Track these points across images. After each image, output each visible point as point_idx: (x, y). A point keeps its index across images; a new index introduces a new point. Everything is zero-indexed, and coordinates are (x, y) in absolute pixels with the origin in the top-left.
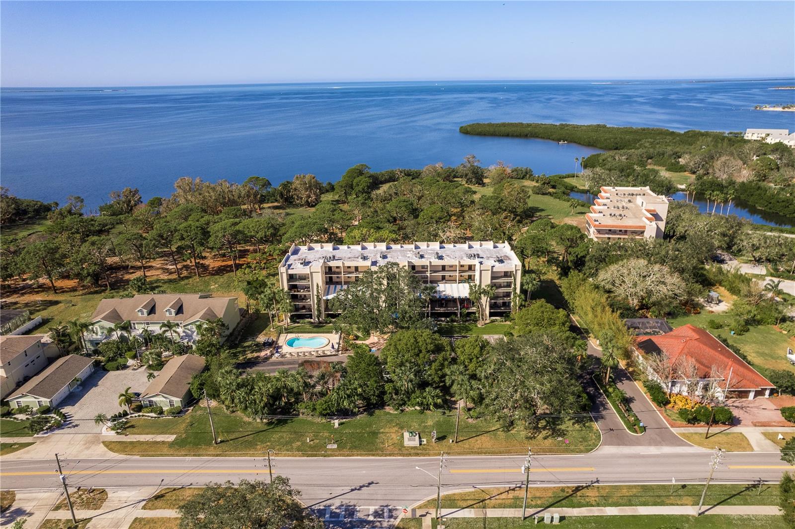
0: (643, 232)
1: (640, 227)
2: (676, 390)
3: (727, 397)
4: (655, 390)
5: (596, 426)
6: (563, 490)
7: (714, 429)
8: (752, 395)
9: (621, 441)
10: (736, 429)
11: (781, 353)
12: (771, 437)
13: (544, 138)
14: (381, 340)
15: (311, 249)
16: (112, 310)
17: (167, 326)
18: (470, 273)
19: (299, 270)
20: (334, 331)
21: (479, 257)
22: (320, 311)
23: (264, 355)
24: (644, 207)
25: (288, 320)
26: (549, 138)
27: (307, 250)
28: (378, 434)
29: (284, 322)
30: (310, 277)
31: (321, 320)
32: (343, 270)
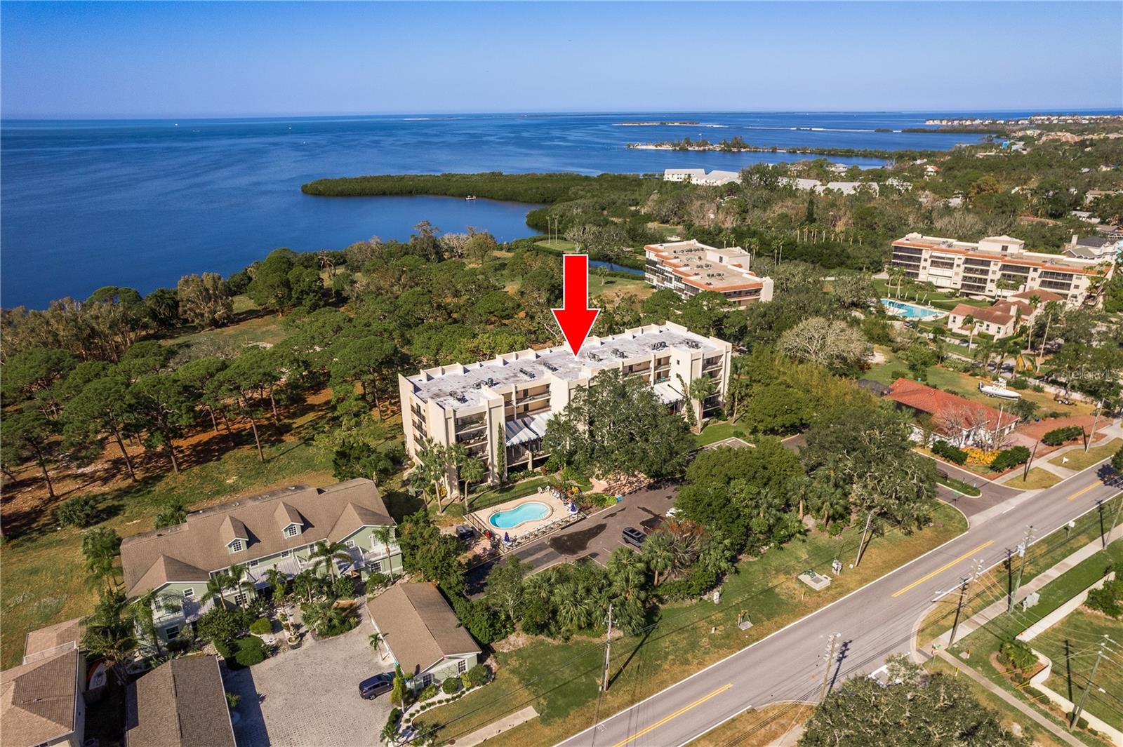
0: (757, 291)
1: (756, 284)
10: (1031, 466)
11: (972, 388)
12: (1056, 463)
13: (437, 194)
14: (612, 482)
15: (429, 378)
16: (162, 558)
17: (327, 551)
18: (662, 369)
19: (464, 411)
20: (540, 489)
21: (665, 346)
22: (503, 465)
23: (481, 552)
24: (724, 262)
25: (456, 492)
26: (446, 194)
27: (425, 381)
28: (771, 589)
29: (449, 497)
30: (487, 417)
31: (505, 479)
32: (514, 397)
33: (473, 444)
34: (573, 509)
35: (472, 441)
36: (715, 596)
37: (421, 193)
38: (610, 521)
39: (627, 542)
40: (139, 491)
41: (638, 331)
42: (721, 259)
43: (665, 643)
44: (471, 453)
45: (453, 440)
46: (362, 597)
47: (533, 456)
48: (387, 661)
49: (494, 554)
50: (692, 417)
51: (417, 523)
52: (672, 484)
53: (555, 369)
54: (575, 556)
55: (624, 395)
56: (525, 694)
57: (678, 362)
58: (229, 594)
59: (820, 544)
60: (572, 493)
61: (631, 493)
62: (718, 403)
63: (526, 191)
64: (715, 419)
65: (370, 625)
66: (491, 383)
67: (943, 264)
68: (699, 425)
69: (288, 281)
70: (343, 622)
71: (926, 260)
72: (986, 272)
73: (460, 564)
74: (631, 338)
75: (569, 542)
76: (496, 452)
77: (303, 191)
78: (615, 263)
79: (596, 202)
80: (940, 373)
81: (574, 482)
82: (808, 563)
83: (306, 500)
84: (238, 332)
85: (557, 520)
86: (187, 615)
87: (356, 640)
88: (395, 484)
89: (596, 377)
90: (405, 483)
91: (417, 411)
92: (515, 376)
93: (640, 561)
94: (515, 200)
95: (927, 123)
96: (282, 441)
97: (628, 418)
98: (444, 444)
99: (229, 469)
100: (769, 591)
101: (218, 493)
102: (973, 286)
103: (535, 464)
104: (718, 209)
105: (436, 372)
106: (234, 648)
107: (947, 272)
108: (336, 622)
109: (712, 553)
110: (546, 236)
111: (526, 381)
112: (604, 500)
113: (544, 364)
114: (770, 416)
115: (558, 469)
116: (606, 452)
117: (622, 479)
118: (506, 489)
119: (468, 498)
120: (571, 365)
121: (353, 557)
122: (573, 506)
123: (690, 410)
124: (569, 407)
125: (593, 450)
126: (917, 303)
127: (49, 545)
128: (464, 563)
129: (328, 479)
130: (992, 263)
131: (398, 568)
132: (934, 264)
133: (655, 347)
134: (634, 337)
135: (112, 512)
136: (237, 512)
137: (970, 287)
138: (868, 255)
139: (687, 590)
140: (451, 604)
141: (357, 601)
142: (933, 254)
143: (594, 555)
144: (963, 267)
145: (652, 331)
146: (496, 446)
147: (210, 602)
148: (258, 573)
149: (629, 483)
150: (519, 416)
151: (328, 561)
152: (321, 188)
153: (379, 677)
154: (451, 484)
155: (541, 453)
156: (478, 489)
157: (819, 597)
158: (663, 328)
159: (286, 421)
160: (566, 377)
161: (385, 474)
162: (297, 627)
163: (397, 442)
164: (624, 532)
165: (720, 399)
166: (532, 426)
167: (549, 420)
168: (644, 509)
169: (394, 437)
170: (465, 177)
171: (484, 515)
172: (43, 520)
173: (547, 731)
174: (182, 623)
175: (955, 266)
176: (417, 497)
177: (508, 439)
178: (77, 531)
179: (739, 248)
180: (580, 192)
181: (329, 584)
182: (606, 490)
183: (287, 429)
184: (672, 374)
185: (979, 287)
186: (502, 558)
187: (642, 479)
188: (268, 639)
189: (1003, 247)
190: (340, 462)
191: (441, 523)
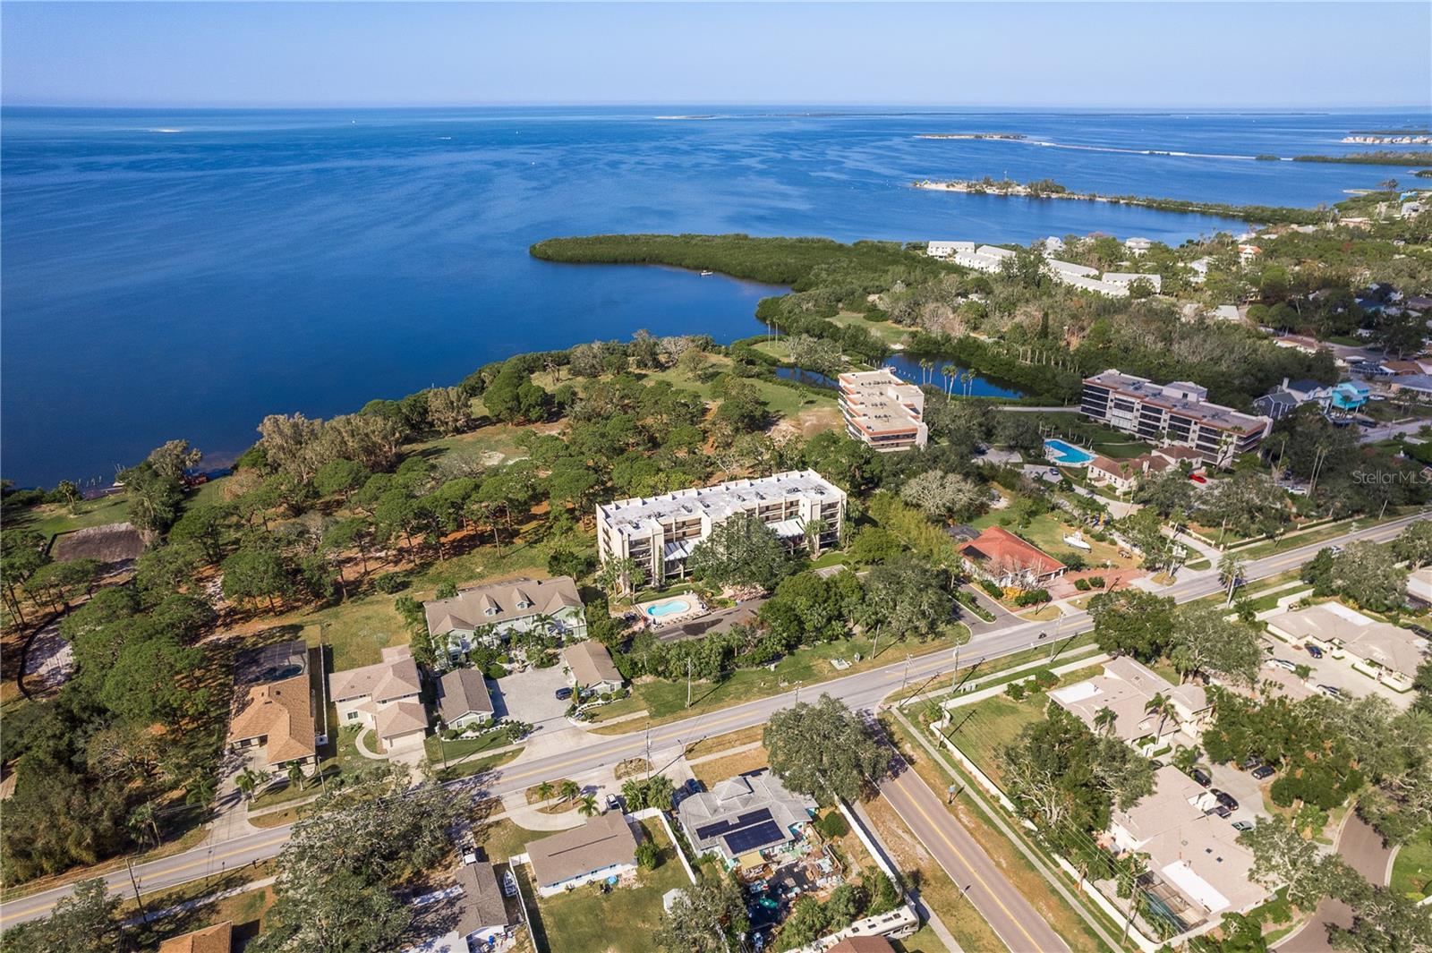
0: (914, 436)
1: (913, 430)
2: (1003, 584)
3: (1039, 581)
4: (989, 587)
5: (961, 623)
6: (966, 670)
7: (1041, 606)
8: (1053, 576)
9: (984, 629)
10: (1051, 604)
11: (1059, 538)
12: (1072, 603)
13: (671, 264)
14: (738, 591)
15: (618, 508)
16: (448, 617)
17: (543, 620)
18: (793, 509)
19: (636, 535)
20: (685, 592)
21: (799, 491)
22: (662, 574)
23: (638, 629)
24: (900, 401)
25: (628, 590)
26: (681, 265)
27: (614, 510)
28: (810, 667)
29: (623, 593)
30: (652, 540)
31: (663, 583)
32: (674, 527)
33: (642, 558)
34: (704, 608)
35: (641, 556)
36: (772, 667)
38: (727, 617)
40: (419, 572)
43: (732, 689)
44: (639, 564)
45: (627, 555)
46: (561, 649)
47: (684, 569)
48: (571, 684)
49: (646, 631)
50: (812, 547)
51: (596, 607)
53: (709, 506)
54: (695, 637)
56: (643, 704)
57: (805, 505)
58: (485, 639)
60: (707, 597)
61: (748, 600)
62: (835, 538)
64: (831, 550)
65: (564, 663)
66: (659, 515)
67: (1125, 407)
68: (818, 554)
70: (549, 661)
71: (1111, 401)
73: (622, 635)
74: (775, 482)
75: (694, 628)
76: (657, 565)
77: (531, 252)
81: (710, 589)
82: (842, 654)
83: (531, 588)
84: (475, 440)
85: (692, 614)
86: (463, 648)
87: (556, 671)
88: (589, 581)
90: (595, 581)
91: (606, 533)
92: (679, 510)
93: (724, 640)
96: (513, 543)
98: (622, 558)
99: (477, 559)
100: (808, 668)
101: (471, 578)
103: (686, 574)
105: (623, 503)
106: (488, 669)
107: (1129, 415)
108: (545, 660)
111: (685, 515)
112: (728, 603)
113: (701, 501)
115: (701, 579)
117: (745, 589)
118: (663, 590)
119: (635, 595)
121: (556, 625)
122: (704, 605)
123: (811, 542)
124: (711, 539)
127: (371, 603)
128: (625, 636)
129: (544, 573)
130: (1164, 412)
131: (584, 635)
132: (1118, 406)
133: (789, 492)
134: (777, 481)
135: (405, 585)
136: (490, 592)
137: (1145, 432)
139: (752, 661)
140: (611, 655)
141: (558, 651)
142: (1118, 397)
144: (1140, 412)
146: (657, 560)
147: (475, 642)
148: (502, 629)
149: (750, 593)
150: (677, 539)
151: (543, 625)
152: (550, 252)
153: (567, 689)
154: (625, 585)
155: (690, 567)
156: (644, 589)
157: (838, 673)
159: (516, 527)
160: (712, 514)
161: (581, 575)
162: (523, 662)
163: (594, 549)
165: (838, 534)
166: (686, 547)
167: (697, 545)
169: (593, 546)
171: (644, 607)
172: (364, 587)
173: (651, 722)
174: (461, 652)
175: (1134, 410)
176: (603, 590)
177: (667, 556)
178: (386, 596)
181: (542, 640)
182: (731, 596)
183: (516, 533)
184: (800, 513)
185: (1152, 433)
186: (651, 634)
187: (759, 591)
188: (506, 666)
189: (1185, 393)
190: (553, 563)
191: (614, 609)
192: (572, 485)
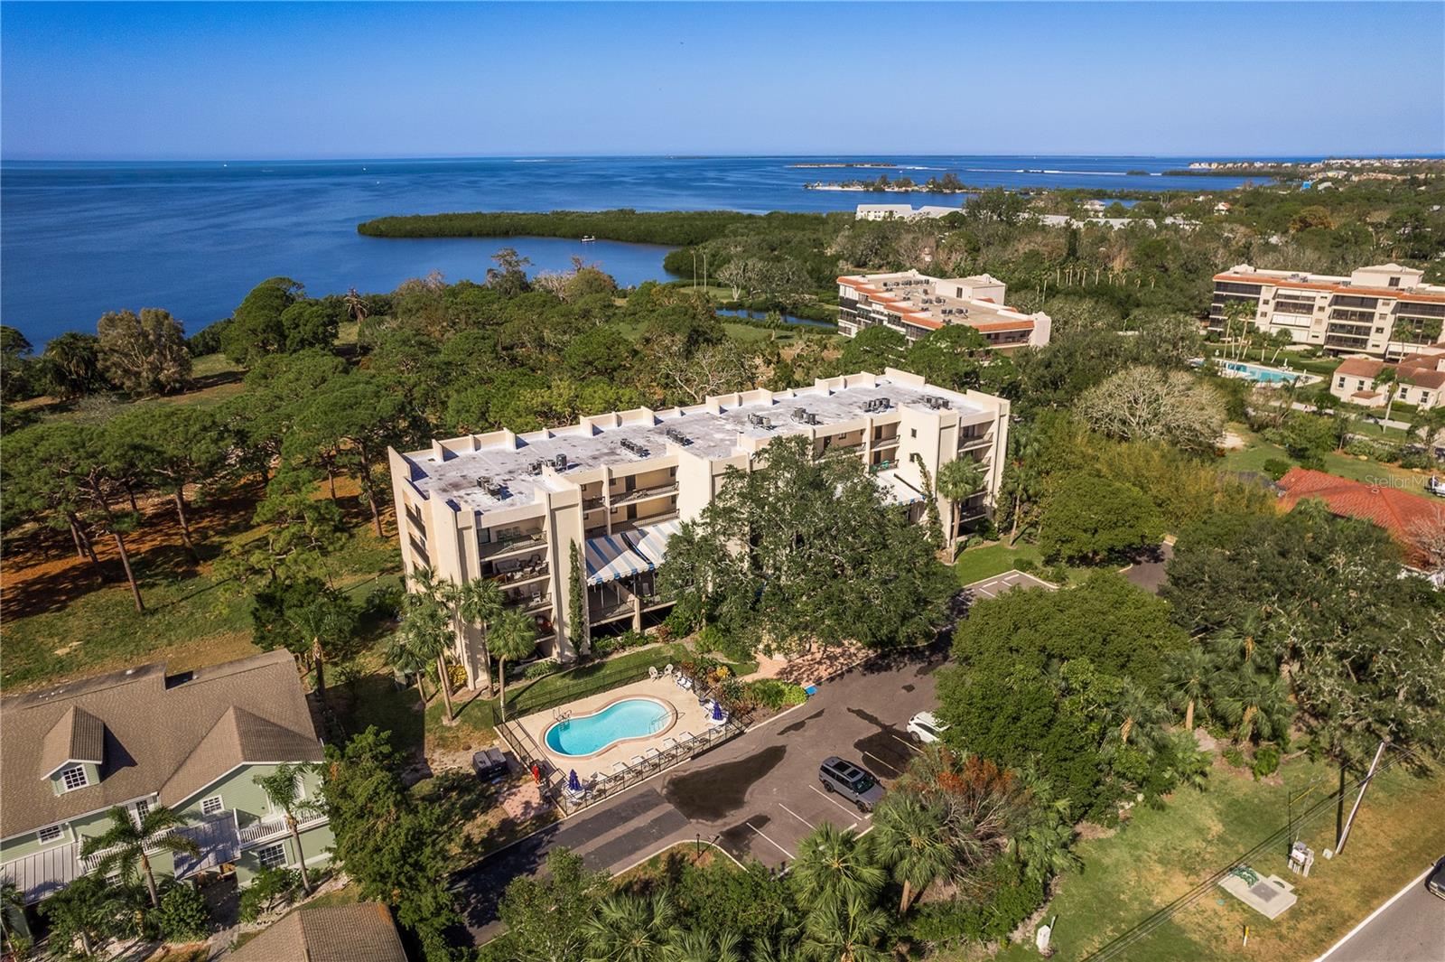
1: (1025, 324)
13: (543, 235)
14: (794, 656)
15: (448, 455)
17: (131, 834)
18: (883, 447)
19: (499, 514)
20: (653, 669)
21: (887, 406)
22: (582, 624)
23: (519, 811)
24: (965, 297)
25: (484, 678)
26: (555, 235)
27: (439, 460)
29: (471, 686)
30: (547, 527)
31: (585, 650)
32: (605, 491)
33: (521, 581)
34: (718, 715)
35: (518, 575)
37: (520, 234)
38: (793, 741)
39: (829, 789)
41: (838, 383)
42: (960, 292)
44: (514, 600)
45: (475, 573)
46: (228, 932)
47: (643, 605)
49: (545, 818)
50: (937, 534)
52: (912, 660)
53: (689, 442)
54: (720, 822)
55: (818, 484)
57: (914, 433)
59: (1239, 795)
60: (717, 680)
61: (831, 679)
62: (983, 509)
63: (665, 229)
64: (978, 539)
66: (563, 464)
67: (1296, 306)
68: (952, 549)
69: (279, 325)
71: (1266, 302)
72: (1370, 317)
73: (468, 843)
74: (826, 395)
76: (566, 598)
77: (359, 231)
78: (791, 314)
79: (763, 240)
80: (1346, 464)
81: (720, 657)
82: (1226, 842)
83: (133, 702)
85: (686, 738)
89: (765, 451)
90: (387, 659)
91: (415, 518)
92: (612, 453)
93: (868, 856)
94: (651, 242)
95: (1192, 167)
96: (195, 574)
97: (828, 529)
98: (458, 582)
100: (1159, 920)
102: (1347, 339)
103: (647, 620)
104: (938, 246)
105: (463, 446)
107: (1303, 319)
109: (1033, 834)
110: (691, 281)
111: (631, 461)
112: (780, 693)
113: (668, 433)
114: (1085, 531)
115: (690, 631)
116: (784, 599)
117: (814, 647)
118: (587, 670)
119: (506, 691)
120: (718, 436)
121: (214, 835)
122: (716, 708)
123: (935, 520)
124: (712, 512)
125: (758, 593)
126: (1263, 364)
128: (476, 839)
130: (1380, 302)
131: (322, 859)
132: (1280, 307)
133: (870, 407)
134: (831, 393)
137: (1340, 341)
138: (1168, 300)
141: (215, 941)
142: (1280, 292)
143: (761, 821)
144: (1329, 310)
145: (865, 383)
146: (566, 585)
149: (828, 657)
150: (617, 527)
152: (383, 227)
154: (474, 662)
155: (657, 598)
156: (530, 671)
157: (1281, 938)
158: (880, 379)
160: (708, 455)
161: (340, 649)
164: (824, 769)
165: (987, 501)
166: (641, 546)
167: (673, 536)
168: (860, 713)
169: (384, 563)
170: (582, 216)
171: (536, 725)
175: (1316, 308)
176: (409, 685)
177: (592, 570)
179: (986, 275)
180: (740, 230)
182: (783, 672)
184: (902, 455)
185: (1356, 341)
186: (563, 828)
187: (853, 650)
189: (1392, 279)
190: (264, 615)
191: (443, 743)
192: (332, 418)
